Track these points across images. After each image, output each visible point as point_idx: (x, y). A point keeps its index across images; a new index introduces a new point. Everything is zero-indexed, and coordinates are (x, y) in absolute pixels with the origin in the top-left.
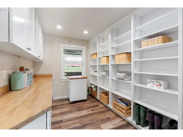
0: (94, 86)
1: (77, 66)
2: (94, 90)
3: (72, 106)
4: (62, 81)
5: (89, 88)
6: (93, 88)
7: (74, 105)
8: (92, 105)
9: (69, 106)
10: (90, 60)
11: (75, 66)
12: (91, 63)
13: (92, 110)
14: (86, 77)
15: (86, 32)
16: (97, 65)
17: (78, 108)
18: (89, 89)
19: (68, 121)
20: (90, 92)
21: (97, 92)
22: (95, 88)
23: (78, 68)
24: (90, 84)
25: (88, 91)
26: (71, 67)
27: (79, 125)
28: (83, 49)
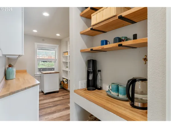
0: (65, 80)
1: (49, 62)
2: (66, 83)
3: (46, 96)
4: (36, 76)
5: (61, 81)
6: (65, 82)
7: (48, 96)
8: (63, 94)
9: (43, 96)
10: (62, 57)
11: (46, 62)
12: (64, 59)
13: (63, 97)
14: (58, 72)
15: (58, 35)
16: (68, 61)
17: (51, 97)
18: (61, 83)
19: (43, 104)
20: (62, 85)
21: (68, 84)
22: (66, 81)
23: (50, 63)
24: (62, 78)
25: (61, 84)
26: (42, 62)
27: (53, 105)
28: (56, 47)
